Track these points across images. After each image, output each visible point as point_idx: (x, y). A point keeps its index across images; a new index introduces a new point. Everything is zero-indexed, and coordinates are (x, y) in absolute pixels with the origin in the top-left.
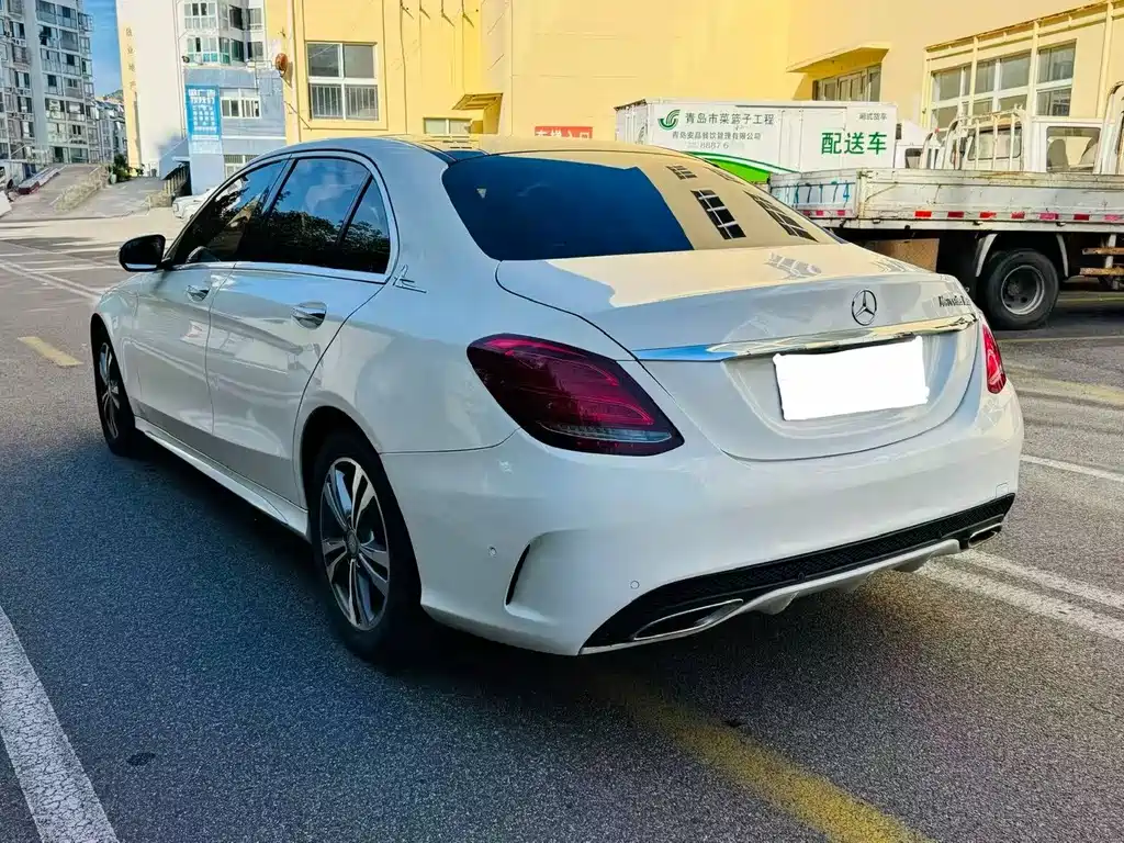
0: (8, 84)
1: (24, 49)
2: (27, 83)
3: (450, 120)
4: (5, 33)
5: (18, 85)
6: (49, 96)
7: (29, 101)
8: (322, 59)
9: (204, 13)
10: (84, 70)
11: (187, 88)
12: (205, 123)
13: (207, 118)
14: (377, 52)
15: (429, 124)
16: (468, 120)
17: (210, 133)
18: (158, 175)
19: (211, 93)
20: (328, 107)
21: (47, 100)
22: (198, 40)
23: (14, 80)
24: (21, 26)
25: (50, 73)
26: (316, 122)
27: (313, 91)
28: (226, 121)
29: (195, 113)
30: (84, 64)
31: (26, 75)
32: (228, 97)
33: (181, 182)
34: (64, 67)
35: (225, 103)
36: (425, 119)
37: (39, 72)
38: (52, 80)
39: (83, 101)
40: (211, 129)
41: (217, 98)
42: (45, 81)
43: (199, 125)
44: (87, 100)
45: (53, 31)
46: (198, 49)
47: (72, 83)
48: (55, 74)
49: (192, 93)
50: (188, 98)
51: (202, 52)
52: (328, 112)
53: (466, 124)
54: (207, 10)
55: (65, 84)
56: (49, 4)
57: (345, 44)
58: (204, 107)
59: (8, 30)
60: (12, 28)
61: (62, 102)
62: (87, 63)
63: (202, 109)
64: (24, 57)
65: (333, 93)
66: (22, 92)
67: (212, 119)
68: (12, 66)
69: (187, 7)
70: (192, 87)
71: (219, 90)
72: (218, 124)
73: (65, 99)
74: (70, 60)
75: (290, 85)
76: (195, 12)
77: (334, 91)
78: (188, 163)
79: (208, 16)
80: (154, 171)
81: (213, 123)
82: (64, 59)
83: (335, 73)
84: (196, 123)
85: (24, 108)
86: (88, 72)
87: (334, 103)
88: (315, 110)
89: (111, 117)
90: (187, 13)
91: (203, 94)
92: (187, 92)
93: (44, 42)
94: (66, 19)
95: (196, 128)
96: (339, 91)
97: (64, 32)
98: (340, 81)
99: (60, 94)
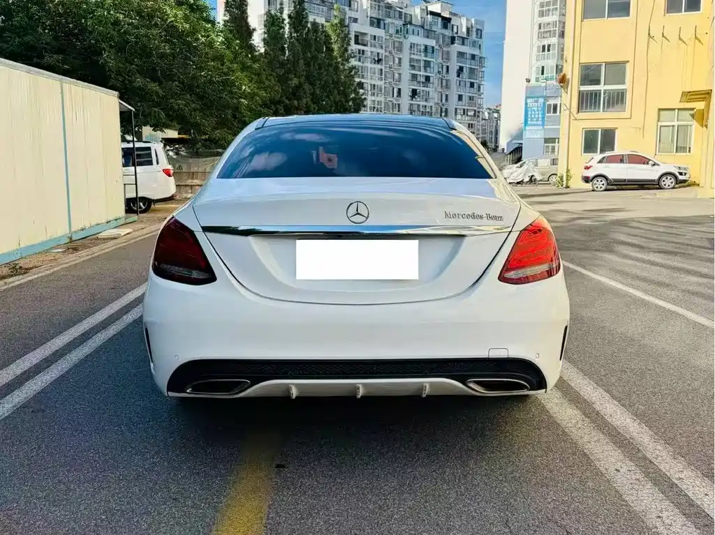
0: (436, 100)
1: (447, 80)
2: (447, 100)
3: (678, 109)
4: (439, 72)
5: (442, 101)
6: (457, 107)
7: (446, 110)
8: (590, 75)
9: (549, 50)
10: (479, 91)
11: (527, 98)
12: (535, 119)
13: (537, 116)
14: (629, 67)
15: (662, 113)
16: (693, 109)
17: (539, 125)
18: (505, 151)
19: (541, 100)
20: (591, 105)
21: (456, 109)
22: (543, 67)
23: (440, 98)
24: (448, 67)
25: (460, 93)
26: (582, 115)
27: (582, 96)
28: (548, 117)
29: (530, 113)
30: (479, 87)
31: (447, 96)
32: (552, 102)
33: (517, 156)
34: (468, 89)
35: (549, 105)
36: (660, 110)
37: (454, 93)
38: (460, 98)
39: (475, 108)
40: (538, 123)
41: (544, 103)
42: (456, 97)
43: (531, 121)
44: (478, 108)
45: (465, 70)
46: (543, 74)
47: (471, 98)
48: (463, 93)
49: (529, 101)
50: (526, 104)
51: (545, 75)
52: (591, 108)
53: (692, 112)
54: (551, 48)
55: (467, 99)
56: (464, 53)
57: (607, 64)
58: (536, 109)
59: (440, 70)
60: (442, 68)
61: (464, 110)
62: (482, 87)
63: (534, 110)
64: (447, 85)
65: (596, 95)
66: (443, 105)
67: (540, 116)
68: (440, 90)
69: (539, 47)
70: (530, 98)
71: (546, 98)
72: (543, 118)
73: (466, 108)
74: (472, 85)
75: (567, 93)
76: (544, 50)
77: (596, 94)
78: (522, 144)
79: (551, 52)
80: (503, 149)
81: (540, 119)
82: (468, 85)
83: (597, 82)
84: (529, 119)
85: (443, 114)
86: (481, 91)
87: (595, 102)
88: (582, 107)
89: (495, 118)
90: (539, 51)
91: (537, 102)
92: (526, 100)
93: (458, 76)
94: (472, 61)
95: (529, 122)
96: (600, 94)
97: (471, 68)
98: (601, 87)
99: (464, 104)
